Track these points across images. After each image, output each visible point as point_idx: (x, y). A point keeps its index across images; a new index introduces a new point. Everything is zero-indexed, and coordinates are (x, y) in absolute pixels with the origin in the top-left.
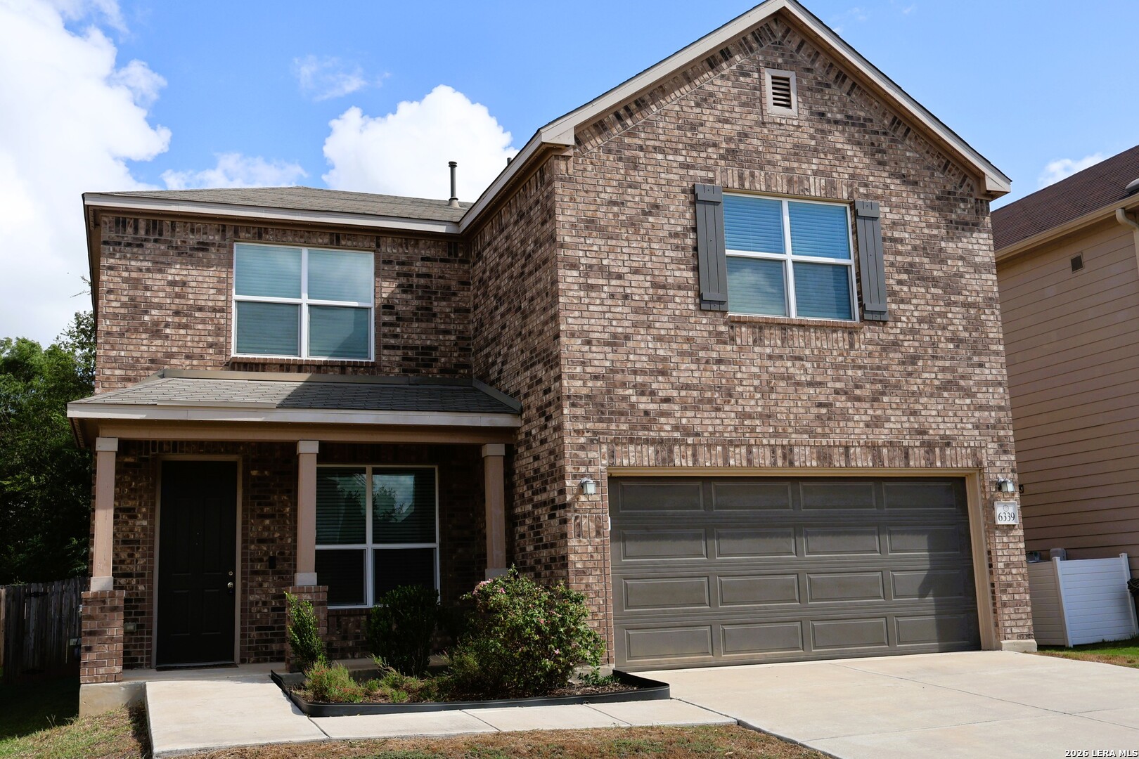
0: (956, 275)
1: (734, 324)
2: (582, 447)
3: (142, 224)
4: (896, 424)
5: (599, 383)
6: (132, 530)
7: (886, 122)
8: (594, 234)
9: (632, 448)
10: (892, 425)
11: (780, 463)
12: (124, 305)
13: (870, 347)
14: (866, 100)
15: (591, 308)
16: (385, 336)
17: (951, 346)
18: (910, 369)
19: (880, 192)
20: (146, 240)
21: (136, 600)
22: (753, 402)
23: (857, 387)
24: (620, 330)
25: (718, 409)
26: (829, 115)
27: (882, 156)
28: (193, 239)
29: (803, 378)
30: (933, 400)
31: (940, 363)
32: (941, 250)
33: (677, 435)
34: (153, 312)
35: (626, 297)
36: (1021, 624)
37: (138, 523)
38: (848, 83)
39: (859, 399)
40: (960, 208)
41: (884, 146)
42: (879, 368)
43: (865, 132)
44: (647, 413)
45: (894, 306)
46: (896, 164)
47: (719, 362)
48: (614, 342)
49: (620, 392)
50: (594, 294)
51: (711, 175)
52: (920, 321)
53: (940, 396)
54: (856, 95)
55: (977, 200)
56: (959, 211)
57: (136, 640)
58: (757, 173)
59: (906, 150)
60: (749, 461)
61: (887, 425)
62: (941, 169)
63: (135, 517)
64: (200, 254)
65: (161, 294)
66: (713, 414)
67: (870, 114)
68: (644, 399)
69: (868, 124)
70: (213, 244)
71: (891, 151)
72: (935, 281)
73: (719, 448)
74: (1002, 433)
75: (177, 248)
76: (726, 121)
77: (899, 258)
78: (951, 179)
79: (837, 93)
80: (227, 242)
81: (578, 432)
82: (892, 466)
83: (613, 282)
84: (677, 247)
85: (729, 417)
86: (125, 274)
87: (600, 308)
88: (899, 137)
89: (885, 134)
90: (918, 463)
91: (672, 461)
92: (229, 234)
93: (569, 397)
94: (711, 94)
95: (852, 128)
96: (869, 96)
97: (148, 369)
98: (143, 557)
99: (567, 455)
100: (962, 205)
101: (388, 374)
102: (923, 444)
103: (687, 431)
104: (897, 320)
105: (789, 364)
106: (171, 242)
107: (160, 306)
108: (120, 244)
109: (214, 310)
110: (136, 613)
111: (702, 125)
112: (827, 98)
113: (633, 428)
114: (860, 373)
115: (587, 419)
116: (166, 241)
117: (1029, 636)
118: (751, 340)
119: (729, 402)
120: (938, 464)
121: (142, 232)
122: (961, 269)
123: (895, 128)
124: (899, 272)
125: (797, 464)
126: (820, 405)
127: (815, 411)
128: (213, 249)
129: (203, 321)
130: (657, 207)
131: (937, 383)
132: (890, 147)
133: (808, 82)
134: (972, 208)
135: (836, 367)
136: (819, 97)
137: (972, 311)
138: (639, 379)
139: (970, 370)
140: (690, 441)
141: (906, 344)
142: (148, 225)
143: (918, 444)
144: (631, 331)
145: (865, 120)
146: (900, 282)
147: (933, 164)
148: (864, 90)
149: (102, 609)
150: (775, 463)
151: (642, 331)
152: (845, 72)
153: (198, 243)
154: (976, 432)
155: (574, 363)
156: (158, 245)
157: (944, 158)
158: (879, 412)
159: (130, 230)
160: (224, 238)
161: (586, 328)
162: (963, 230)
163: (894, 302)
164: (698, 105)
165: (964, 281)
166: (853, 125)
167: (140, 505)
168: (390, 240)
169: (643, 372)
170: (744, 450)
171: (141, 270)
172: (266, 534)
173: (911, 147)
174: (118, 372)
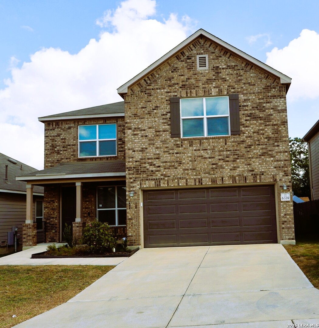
0: (269, 115)
1: (182, 141)
2: (132, 183)
3: (54, 124)
4: (242, 168)
5: (137, 163)
6: (54, 206)
7: (243, 65)
8: (137, 118)
9: (147, 182)
10: (240, 169)
11: (197, 184)
12: (50, 146)
13: (233, 144)
14: (235, 59)
15: (135, 141)
16: (119, 148)
17: (266, 140)
18: (249, 149)
19: (239, 90)
20: (55, 128)
21: (55, 224)
22: (188, 165)
23: (227, 157)
24: (144, 146)
25: (176, 168)
26: (220, 67)
27: (241, 77)
28: (67, 126)
29: (207, 156)
30: (258, 160)
31: (261, 146)
32: (264, 107)
33: (162, 177)
34: (58, 147)
35: (146, 136)
36: (290, 235)
37: (55, 204)
38: (229, 54)
39: (228, 161)
40: (273, 91)
41: (242, 74)
42: (236, 150)
43: (234, 70)
44: (152, 171)
45: (243, 129)
46: (246, 79)
47: (177, 153)
48: (142, 150)
49: (144, 165)
50: (136, 137)
51: (176, 94)
52: (254, 133)
53: (260, 158)
54: (231, 58)
55: (280, 87)
56: (272, 92)
57: (55, 235)
58: (192, 90)
59: (251, 74)
60: (187, 184)
61: (238, 169)
62: (265, 78)
63: (54, 203)
64: (69, 130)
65: (59, 142)
66: (175, 170)
67: (237, 63)
68: (151, 167)
69: (236, 67)
70: (72, 127)
71: (244, 75)
72: (261, 118)
73: (176, 180)
74: (286, 169)
75: (63, 129)
76: (182, 75)
77: (246, 112)
78: (269, 81)
79: (224, 58)
80: (76, 126)
81: (130, 178)
82: (240, 182)
83: (143, 132)
84: (164, 119)
85: (180, 171)
86: (50, 138)
87: (138, 141)
88: (248, 69)
89: (242, 69)
90: (250, 181)
91: (160, 185)
92: (76, 123)
93: (128, 168)
94: (177, 68)
95: (229, 70)
96: (237, 57)
97: (57, 163)
98: (57, 213)
99: (127, 185)
100: (274, 90)
101: (120, 159)
102: (252, 175)
103: (165, 176)
104: (244, 133)
105: (202, 152)
106: (61, 128)
107: (59, 146)
108: (49, 130)
109: (73, 145)
110: (55, 228)
111: (173, 78)
112: (220, 61)
113: (148, 176)
114: (228, 153)
115: (133, 174)
116: (60, 128)
117: (293, 239)
118: (189, 145)
119: (180, 166)
120: (258, 181)
121: (54, 126)
122: (272, 113)
123: (247, 67)
124: (246, 117)
125: (203, 184)
126: (213, 164)
127: (211, 166)
128: (72, 128)
129: (70, 149)
130: (157, 107)
131: (259, 153)
132: (244, 74)
133: (213, 57)
134: (278, 90)
135: (220, 151)
136: (217, 61)
137: (276, 127)
138: (150, 161)
139: (273, 148)
140: (166, 178)
141: (247, 141)
142: (56, 124)
143: (250, 175)
144: (148, 146)
145: (234, 66)
146: (246, 120)
147: (262, 77)
148: (234, 56)
149: (27, 228)
150: (195, 184)
151: (151, 146)
152: (227, 51)
153: (68, 127)
154: (275, 169)
155: (129, 158)
156: (58, 129)
157: (267, 74)
158: (235, 165)
159: (51, 126)
160: (75, 125)
161: (133, 147)
162: (273, 98)
163: (244, 127)
164: (172, 72)
165: (273, 117)
166: (230, 68)
167: (55, 199)
168: (120, 119)
169: (151, 159)
170: (185, 180)
171: (54, 136)
172: (87, 206)
173: (253, 72)
174: (49, 164)
